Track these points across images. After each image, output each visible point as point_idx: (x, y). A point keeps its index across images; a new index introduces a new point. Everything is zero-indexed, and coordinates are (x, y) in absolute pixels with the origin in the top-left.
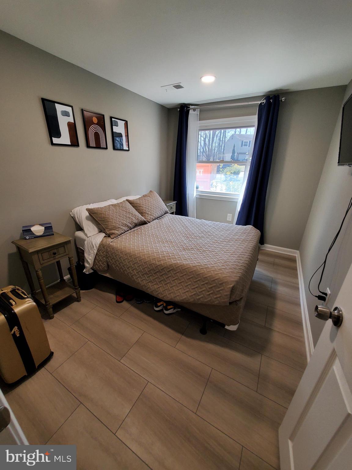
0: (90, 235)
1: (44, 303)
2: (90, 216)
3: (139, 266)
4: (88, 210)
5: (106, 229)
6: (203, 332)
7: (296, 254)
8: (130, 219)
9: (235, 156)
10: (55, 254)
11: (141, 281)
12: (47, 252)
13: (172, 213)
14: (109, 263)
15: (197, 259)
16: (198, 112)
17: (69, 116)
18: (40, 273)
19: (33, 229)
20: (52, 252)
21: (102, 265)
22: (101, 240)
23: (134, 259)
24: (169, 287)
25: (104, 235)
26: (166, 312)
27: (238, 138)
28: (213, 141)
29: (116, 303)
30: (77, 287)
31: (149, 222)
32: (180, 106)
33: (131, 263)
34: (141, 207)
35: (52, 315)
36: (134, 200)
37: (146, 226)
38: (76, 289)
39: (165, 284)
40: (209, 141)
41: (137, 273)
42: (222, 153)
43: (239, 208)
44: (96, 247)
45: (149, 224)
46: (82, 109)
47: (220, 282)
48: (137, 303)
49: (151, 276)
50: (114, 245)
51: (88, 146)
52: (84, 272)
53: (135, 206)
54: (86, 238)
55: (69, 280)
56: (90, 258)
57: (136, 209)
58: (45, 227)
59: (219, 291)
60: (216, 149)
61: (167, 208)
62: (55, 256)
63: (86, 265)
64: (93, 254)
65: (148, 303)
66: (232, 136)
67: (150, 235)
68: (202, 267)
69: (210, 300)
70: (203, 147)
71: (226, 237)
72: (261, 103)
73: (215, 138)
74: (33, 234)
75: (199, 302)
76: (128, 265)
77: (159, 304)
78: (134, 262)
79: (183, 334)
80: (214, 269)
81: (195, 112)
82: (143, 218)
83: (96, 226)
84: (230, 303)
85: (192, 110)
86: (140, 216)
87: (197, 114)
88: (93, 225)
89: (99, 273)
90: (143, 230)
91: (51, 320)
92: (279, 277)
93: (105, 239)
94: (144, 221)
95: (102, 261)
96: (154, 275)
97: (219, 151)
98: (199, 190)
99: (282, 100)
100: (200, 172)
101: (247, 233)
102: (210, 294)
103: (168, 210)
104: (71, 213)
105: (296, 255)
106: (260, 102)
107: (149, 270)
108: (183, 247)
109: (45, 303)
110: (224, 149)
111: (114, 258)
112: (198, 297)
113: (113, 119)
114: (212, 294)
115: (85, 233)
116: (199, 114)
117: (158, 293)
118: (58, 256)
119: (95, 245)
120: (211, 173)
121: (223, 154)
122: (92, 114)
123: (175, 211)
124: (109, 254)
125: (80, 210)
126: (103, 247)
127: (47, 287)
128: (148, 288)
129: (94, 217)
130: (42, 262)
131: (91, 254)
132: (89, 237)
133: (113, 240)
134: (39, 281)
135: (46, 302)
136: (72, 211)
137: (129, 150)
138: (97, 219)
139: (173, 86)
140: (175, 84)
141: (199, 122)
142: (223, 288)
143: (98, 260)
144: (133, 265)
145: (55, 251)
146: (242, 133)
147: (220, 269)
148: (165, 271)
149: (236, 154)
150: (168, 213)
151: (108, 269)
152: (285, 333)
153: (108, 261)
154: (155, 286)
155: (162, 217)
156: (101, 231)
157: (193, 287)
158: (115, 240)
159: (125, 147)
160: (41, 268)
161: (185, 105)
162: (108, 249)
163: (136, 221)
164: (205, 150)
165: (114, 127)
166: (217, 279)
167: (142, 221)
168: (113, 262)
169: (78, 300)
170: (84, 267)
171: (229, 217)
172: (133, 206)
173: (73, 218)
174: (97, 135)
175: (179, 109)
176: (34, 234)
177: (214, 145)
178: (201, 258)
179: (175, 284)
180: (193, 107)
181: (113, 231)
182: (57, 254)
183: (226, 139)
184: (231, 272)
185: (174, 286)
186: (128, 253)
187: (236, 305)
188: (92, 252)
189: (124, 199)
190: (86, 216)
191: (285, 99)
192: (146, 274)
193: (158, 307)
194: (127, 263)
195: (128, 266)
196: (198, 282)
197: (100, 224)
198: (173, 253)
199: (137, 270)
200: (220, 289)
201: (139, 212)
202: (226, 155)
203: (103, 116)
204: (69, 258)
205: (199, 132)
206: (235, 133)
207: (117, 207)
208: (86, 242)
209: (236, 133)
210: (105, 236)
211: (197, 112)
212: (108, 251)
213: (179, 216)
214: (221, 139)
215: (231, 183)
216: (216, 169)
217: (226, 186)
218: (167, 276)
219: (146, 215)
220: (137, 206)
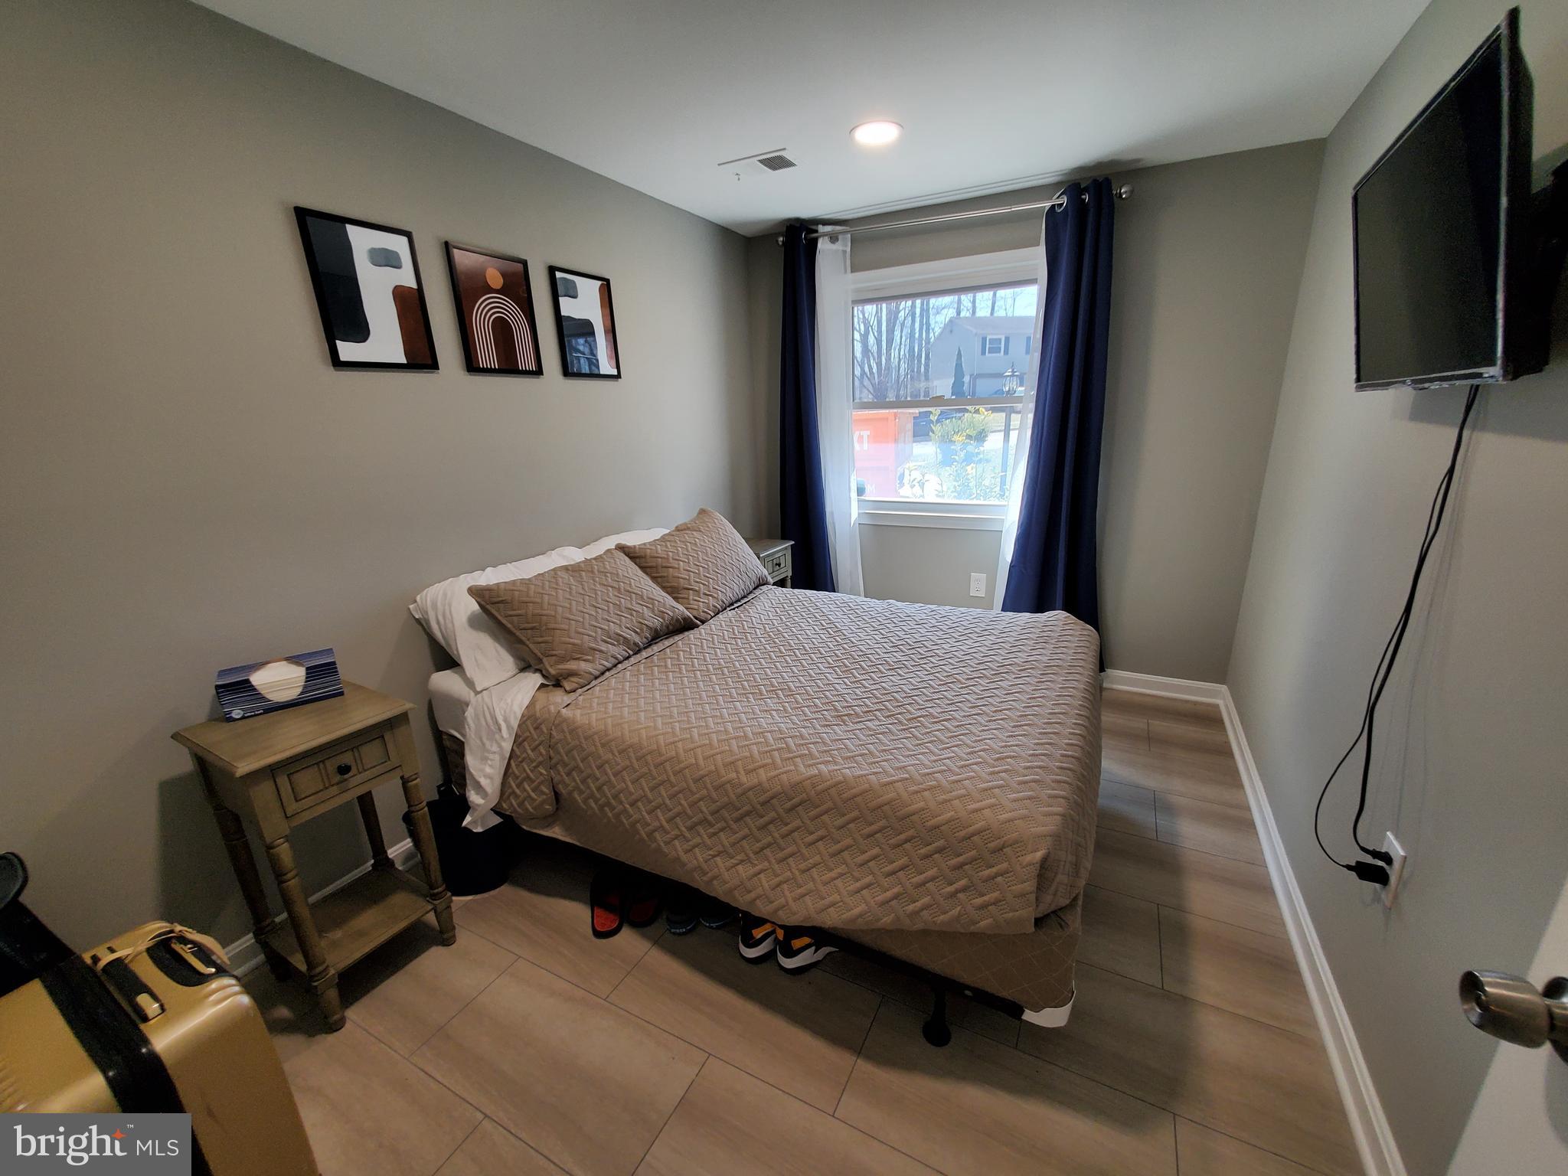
0: (486, 685)
1: (303, 968)
2: (484, 614)
3: (675, 796)
4: (475, 592)
5: (545, 660)
6: (937, 1034)
7: (1218, 696)
8: (632, 615)
9: (966, 385)
10: (344, 770)
11: (687, 852)
12: (316, 768)
13: (781, 583)
14: (560, 786)
15: (891, 754)
16: (846, 246)
17: (399, 267)
18: (284, 851)
19: (258, 679)
20: (331, 765)
21: (533, 795)
22: (526, 702)
23: (656, 766)
24: (797, 873)
25: (535, 680)
26: (789, 963)
27: (971, 328)
28: (890, 341)
29: (594, 939)
30: (440, 889)
31: (703, 622)
32: (785, 229)
33: (644, 784)
34: (671, 570)
35: (336, 1017)
36: (644, 544)
37: (691, 635)
38: (434, 897)
39: (779, 861)
40: (879, 341)
41: (670, 820)
42: (923, 378)
43: (1008, 551)
44: (509, 727)
45: (703, 630)
46: (447, 244)
47: (991, 845)
48: (674, 933)
49: (722, 830)
50: (578, 717)
51: (472, 365)
52: (465, 828)
53: (651, 567)
54: (472, 694)
55: (408, 857)
56: (488, 770)
57: (654, 579)
58: (307, 669)
59: (994, 878)
60: (903, 366)
61: (762, 567)
62: (346, 780)
63: (474, 797)
64: (497, 757)
65: (718, 928)
66: (951, 326)
67: (708, 670)
68: (915, 788)
69: (960, 915)
70: (859, 360)
71: (986, 659)
72: (1053, 206)
73: (897, 333)
74: (260, 697)
75: (919, 926)
76: (631, 794)
77: (758, 933)
78: (654, 779)
79: (859, 1050)
80: (963, 792)
81: (838, 246)
82: (681, 608)
83: (508, 651)
84: (1039, 922)
85: (826, 239)
86: (670, 601)
87: (845, 252)
88: (497, 645)
89: (524, 827)
90: (681, 653)
91: (331, 1038)
92: (1179, 788)
93: (542, 695)
94: (686, 619)
95: (533, 781)
96: (734, 826)
97: (913, 371)
98: (867, 499)
99: (1121, 195)
100: (861, 438)
101: (1053, 641)
102: (957, 891)
103: (765, 572)
104: (411, 607)
105: (1220, 702)
106: (1048, 205)
107: (714, 807)
108: (836, 710)
109: (308, 970)
110: (927, 365)
111: (577, 768)
112: (911, 908)
113: (559, 275)
114: (964, 890)
115: (468, 679)
116: (849, 249)
117: (753, 895)
118: (359, 776)
119: (506, 720)
120: (896, 441)
121: (927, 379)
122: (483, 258)
123: (790, 574)
124: (559, 753)
125: (445, 595)
126: (536, 728)
127: (312, 899)
128: (715, 878)
129: (499, 617)
130: (292, 807)
131: (491, 756)
132: (482, 691)
133: (573, 696)
134: (281, 882)
135: (311, 965)
136: (418, 598)
137: (618, 376)
138: (512, 623)
139: (759, 161)
140: (766, 153)
141: (851, 276)
142: (1005, 865)
143: (517, 778)
144: (652, 789)
145: (347, 759)
146: (980, 313)
147: (986, 790)
148: (774, 810)
149: (966, 379)
150: (766, 583)
151: (557, 809)
152: (1241, 1012)
153: (557, 779)
154: (740, 868)
155: (746, 600)
156: (525, 666)
157: (889, 868)
158: (580, 697)
159: (606, 367)
160: (288, 832)
161: (801, 224)
162: (554, 733)
163: (656, 622)
164: (867, 369)
165: (561, 299)
166: (978, 832)
167: (678, 620)
168: (575, 781)
169: (444, 936)
170: (464, 807)
171: (978, 585)
172: (641, 568)
173: (422, 625)
174: (503, 331)
175: (781, 239)
176: (263, 698)
177: (894, 353)
178: (908, 749)
179: (817, 858)
180: (828, 228)
181: (572, 666)
182: (354, 770)
183: (931, 335)
184: (1030, 798)
185: (815, 865)
186: (631, 746)
187: (1061, 926)
188: (495, 748)
189: (610, 542)
190: (469, 613)
191: (1132, 192)
192: (704, 822)
193: (752, 943)
194: (627, 786)
195: (633, 797)
196: (907, 846)
197: (521, 642)
198: (802, 737)
199: (670, 810)
200: (994, 870)
201: (664, 588)
202: (936, 383)
203: (525, 263)
204: (405, 782)
205: (853, 308)
206: (959, 313)
207: (584, 573)
208: (469, 713)
209: (963, 314)
210: (542, 686)
211: (844, 245)
212: (553, 741)
213: (809, 592)
214: (917, 335)
215: (969, 468)
216: (910, 426)
217: (955, 480)
218: (785, 830)
219: (691, 597)
220: (656, 567)
